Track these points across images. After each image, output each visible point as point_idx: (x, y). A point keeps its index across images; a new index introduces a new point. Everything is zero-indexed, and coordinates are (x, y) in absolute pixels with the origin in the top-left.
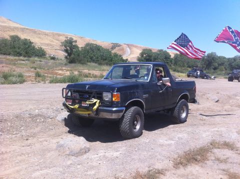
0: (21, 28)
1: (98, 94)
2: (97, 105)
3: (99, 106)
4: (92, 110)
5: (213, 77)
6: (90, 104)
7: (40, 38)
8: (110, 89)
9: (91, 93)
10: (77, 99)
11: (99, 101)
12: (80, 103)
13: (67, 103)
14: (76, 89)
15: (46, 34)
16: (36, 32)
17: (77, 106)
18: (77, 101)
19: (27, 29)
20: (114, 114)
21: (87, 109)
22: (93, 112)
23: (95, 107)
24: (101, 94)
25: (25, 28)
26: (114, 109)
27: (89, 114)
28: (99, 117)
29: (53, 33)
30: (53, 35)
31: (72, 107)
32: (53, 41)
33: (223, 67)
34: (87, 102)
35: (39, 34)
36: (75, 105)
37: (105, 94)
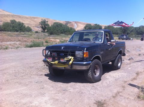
0: (12, 15)
1: (72, 52)
2: (72, 60)
3: (73, 61)
4: (68, 64)
5: (132, 39)
6: (67, 60)
7: (23, 20)
8: (81, 49)
9: (68, 52)
10: (56, 57)
11: (73, 58)
12: (59, 59)
13: (49, 60)
14: (54, 50)
15: (26, 18)
16: (20, 17)
17: (56, 62)
18: (56, 58)
19: (15, 15)
20: (85, 67)
21: (64, 63)
22: (69, 66)
23: (71, 62)
24: (74, 53)
25: (14, 15)
26: (85, 63)
27: (64, 67)
28: (73, 69)
29: (30, 17)
30: (31, 18)
31: (53, 63)
32: (31, 22)
33: (133, 33)
34: (65, 59)
35: (22, 18)
36: (55, 61)
37: (77, 53)
